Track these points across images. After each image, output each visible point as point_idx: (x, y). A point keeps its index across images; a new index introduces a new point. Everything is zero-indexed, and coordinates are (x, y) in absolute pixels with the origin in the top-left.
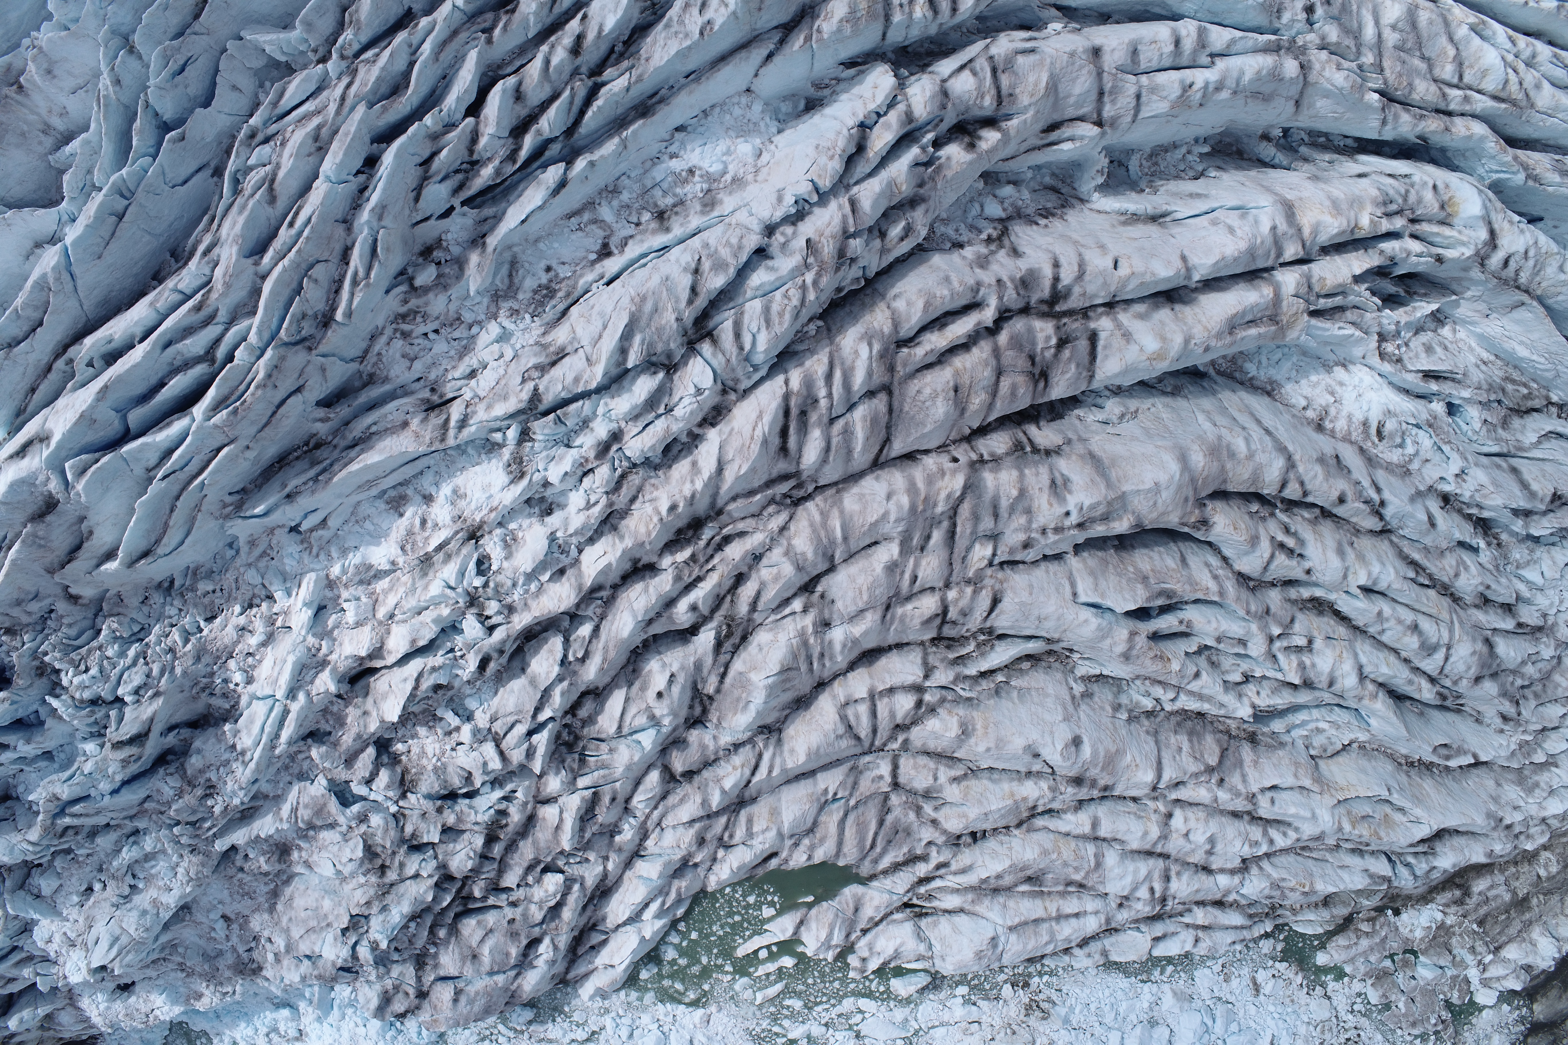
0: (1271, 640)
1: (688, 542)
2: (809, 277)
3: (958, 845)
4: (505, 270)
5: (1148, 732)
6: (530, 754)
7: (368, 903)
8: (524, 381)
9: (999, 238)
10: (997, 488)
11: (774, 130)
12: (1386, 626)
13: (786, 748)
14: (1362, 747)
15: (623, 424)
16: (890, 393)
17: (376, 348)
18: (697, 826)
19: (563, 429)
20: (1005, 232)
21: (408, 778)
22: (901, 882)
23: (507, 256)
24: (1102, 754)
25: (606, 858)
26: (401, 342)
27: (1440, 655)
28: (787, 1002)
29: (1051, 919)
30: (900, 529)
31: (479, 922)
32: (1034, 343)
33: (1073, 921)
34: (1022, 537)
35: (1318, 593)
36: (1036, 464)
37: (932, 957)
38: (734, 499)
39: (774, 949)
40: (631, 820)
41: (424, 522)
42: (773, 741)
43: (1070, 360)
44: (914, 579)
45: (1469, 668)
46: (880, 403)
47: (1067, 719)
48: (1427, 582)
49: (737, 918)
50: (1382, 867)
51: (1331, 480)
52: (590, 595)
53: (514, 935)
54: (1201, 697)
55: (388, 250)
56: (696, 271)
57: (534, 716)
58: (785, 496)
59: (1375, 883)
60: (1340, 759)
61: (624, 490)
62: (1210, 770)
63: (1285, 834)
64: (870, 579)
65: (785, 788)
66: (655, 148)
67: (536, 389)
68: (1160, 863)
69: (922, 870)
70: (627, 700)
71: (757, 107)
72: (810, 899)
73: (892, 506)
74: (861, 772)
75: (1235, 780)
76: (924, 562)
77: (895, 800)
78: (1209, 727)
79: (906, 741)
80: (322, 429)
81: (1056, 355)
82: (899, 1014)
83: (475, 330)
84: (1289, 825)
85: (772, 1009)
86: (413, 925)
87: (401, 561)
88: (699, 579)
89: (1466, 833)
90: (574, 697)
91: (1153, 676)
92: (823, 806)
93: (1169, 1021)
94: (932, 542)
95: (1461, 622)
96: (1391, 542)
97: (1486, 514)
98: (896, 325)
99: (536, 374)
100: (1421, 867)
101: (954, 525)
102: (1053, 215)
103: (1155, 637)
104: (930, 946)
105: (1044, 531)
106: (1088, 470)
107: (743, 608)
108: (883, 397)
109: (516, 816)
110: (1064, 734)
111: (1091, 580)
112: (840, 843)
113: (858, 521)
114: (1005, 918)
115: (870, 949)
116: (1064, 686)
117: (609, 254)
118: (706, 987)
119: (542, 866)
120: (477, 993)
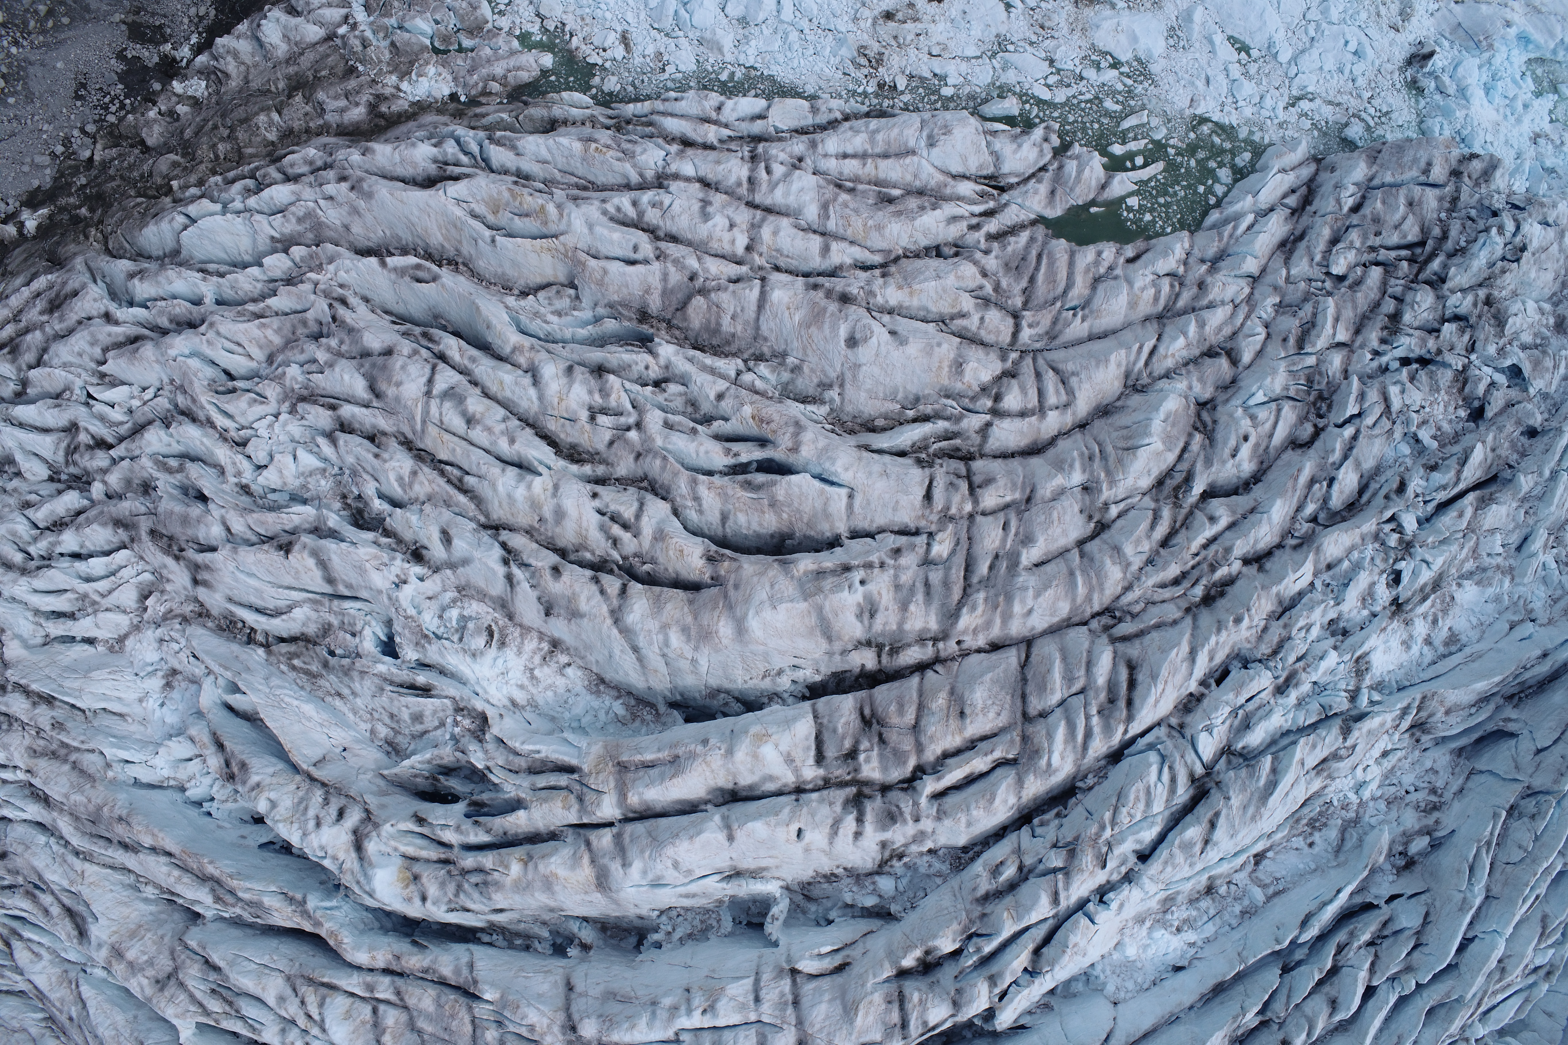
0: (638, 425)
1: (1214, 585)
2: (1108, 833)
3: (956, 245)
4: (1348, 845)
5: (766, 339)
6: (1362, 396)
7: (1504, 272)
8: (1354, 747)
9: (891, 857)
10: (927, 614)
11: (1099, 968)
12: (503, 426)
13: (1123, 369)
14: (507, 288)
15: (1272, 701)
16: (1025, 715)
17: (1460, 781)
18: (1205, 302)
19: (1323, 700)
20: (883, 863)
21: (1459, 385)
22: (1011, 216)
23: (1342, 858)
24: (826, 326)
25: (1287, 279)
26: (1437, 785)
27: (440, 386)
28: (1118, 108)
29: (872, 156)
30: (1021, 579)
31: (1405, 237)
32: (881, 756)
33: (850, 150)
34: (903, 561)
35: (574, 468)
36: (883, 634)
37: (985, 132)
38: (1175, 622)
39: (1128, 164)
40: (1264, 316)
41: (1435, 622)
42: (1133, 376)
43: (844, 738)
44: (1006, 526)
45: (403, 368)
46: (1035, 705)
47: (857, 366)
48: (448, 468)
49: (1161, 200)
50: (499, 155)
51: (568, 592)
52: (1305, 542)
53: (1376, 220)
54: (713, 371)
55: (1458, 872)
56: (1206, 842)
57: (1358, 431)
58: (1120, 620)
59: (510, 140)
60: (539, 280)
61: (1276, 639)
62: (703, 291)
63: (619, 209)
64: (1050, 532)
65: (1119, 326)
66: (1206, 953)
67: (1345, 739)
68: (758, 199)
69: (992, 226)
70: (1271, 436)
71: (1110, 988)
72: (1093, 210)
73: (1030, 603)
74: (1047, 333)
75: (676, 277)
76: (997, 543)
77: (1018, 301)
78: (691, 334)
79: (1004, 359)
80: (1510, 712)
81: (857, 743)
82: (1010, 77)
83: (1379, 793)
84: (612, 219)
85: (1132, 103)
86: (1463, 244)
87: (1454, 587)
88: (1205, 547)
89: (393, 178)
90: (1318, 444)
91: (768, 402)
92: (1086, 304)
93: (725, 21)
94: (988, 564)
95: (411, 419)
96: (487, 516)
97: (370, 536)
98: (1020, 782)
99: (1343, 752)
100: (450, 148)
101: (965, 578)
102: (825, 876)
103: (762, 442)
104: (988, 144)
105: (882, 565)
106: (836, 626)
107: (1166, 513)
108: (1033, 711)
109: (1373, 336)
110: (864, 353)
111: (830, 510)
112: (1071, 264)
113: (1061, 591)
114: (919, 164)
115: (1042, 151)
116: (847, 398)
117: (1255, 856)
118: (1192, 135)
119: (1347, 283)
120: (1410, 169)
